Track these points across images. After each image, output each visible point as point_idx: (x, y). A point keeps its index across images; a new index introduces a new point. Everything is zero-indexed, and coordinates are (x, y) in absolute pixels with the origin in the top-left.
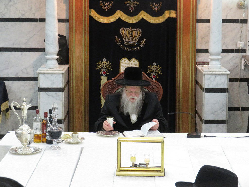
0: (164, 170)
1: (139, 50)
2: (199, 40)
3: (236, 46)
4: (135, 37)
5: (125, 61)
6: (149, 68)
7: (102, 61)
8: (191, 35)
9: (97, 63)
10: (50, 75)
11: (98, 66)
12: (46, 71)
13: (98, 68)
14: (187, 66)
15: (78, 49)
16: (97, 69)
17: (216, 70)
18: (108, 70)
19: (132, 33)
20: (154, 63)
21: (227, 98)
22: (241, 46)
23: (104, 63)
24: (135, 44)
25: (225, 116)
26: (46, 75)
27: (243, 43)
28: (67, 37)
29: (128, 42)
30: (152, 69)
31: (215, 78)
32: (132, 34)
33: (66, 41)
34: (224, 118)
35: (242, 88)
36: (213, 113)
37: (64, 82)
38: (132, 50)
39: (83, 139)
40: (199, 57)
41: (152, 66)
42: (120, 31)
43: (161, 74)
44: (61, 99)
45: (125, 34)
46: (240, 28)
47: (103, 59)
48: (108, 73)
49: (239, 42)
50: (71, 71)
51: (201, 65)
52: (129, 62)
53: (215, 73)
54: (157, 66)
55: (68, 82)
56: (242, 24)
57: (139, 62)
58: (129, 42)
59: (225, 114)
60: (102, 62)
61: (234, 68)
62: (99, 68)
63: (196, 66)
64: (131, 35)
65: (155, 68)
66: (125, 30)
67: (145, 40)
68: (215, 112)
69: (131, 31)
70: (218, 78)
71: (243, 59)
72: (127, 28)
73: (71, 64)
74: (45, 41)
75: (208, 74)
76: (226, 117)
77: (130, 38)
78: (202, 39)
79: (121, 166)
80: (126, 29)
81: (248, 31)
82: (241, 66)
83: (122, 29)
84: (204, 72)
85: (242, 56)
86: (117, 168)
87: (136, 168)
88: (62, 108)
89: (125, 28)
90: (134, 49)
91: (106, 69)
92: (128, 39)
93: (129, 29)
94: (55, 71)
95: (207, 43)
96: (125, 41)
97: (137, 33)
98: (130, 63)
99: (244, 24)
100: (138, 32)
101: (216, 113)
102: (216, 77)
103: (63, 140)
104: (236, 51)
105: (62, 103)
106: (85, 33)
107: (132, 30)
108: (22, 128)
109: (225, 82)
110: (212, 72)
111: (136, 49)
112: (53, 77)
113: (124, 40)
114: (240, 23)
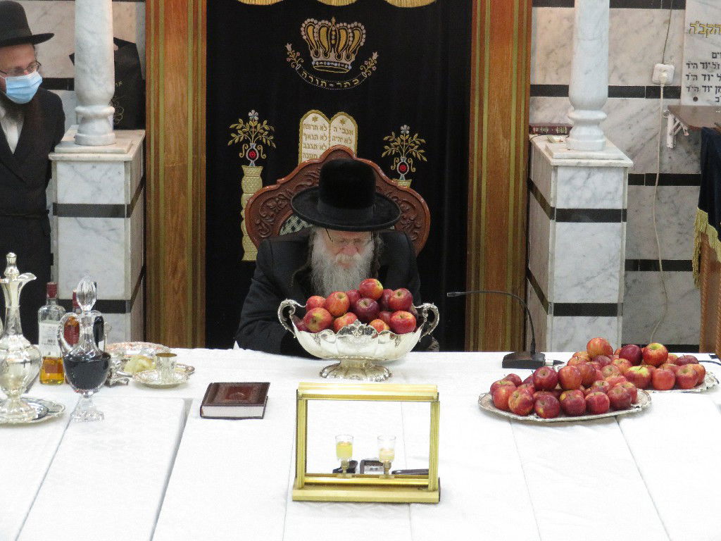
0: (437, 484)
1: (358, 86)
2: (538, 59)
3: (652, 75)
4: (346, 47)
5: (315, 119)
6: (388, 143)
7: (246, 120)
8: (516, 44)
9: (232, 126)
10: (89, 166)
11: (233, 135)
12: (77, 155)
13: (234, 142)
14: (501, 137)
15: (172, 83)
16: (230, 143)
17: (591, 154)
18: (265, 146)
19: (336, 36)
20: (402, 128)
21: (622, 237)
22: (664, 78)
23: (251, 127)
24: (348, 68)
25: (617, 293)
26: (77, 166)
27: (670, 67)
28: (140, 48)
29: (325, 63)
30: (396, 146)
31: (588, 179)
32: (338, 38)
33: (138, 58)
34: (613, 299)
35: (665, 203)
36: (580, 284)
37: (131, 188)
38: (336, 86)
39: (190, 371)
40: (538, 108)
41: (396, 137)
42: (302, 29)
43: (425, 159)
44: (123, 239)
45: (316, 39)
46: (665, 22)
47: (250, 114)
48: (264, 156)
49: (659, 66)
50: (153, 151)
51: (544, 133)
52: (326, 124)
53: (588, 163)
54: (412, 135)
55: (144, 183)
56: (668, 11)
57: (357, 123)
58: (328, 64)
59: (617, 287)
60: (245, 123)
61: (643, 145)
62: (236, 141)
63: (531, 136)
64: (333, 42)
65: (407, 141)
66: (317, 27)
67: (375, 56)
68: (588, 279)
69: (334, 29)
70: (598, 177)
71: (670, 118)
72: (323, 22)
73: (152, 128)
74: (72, 57)
75: (567, 167)
76: (619, 295)
77: (331, 51)
78: (548, 54)
79: (308, 472)
80: (320, 23)
81: (686, 31)
82: (663, 137)
83: (306, 22)
84: (554, 162)
85: (669, 108)
86: (296, 476)
87: (353, 477)
88: (126, 266)
89: (316, 22)
90: (342, 84)
91: (259, 142)
92: (326, 54)
93: (327, 22)
94: (106, 153)
95: (562, 66)
96: (315, 59)
97: (354, 37)
98: (330, 127)
99: (675, 12)
100: (357, 33)
101: (589, 284)
102: (589, 175)
103: (130, 374)
104: (652, 92)
105: (125, 252)
106: (195, 36)
107: (338, 26)
108: (5, 343)
109: (617, 190)
110: (577, 161)
111: (347, 84)
112: (97, 173)
113: (312, 55)
114: (663, 8)
